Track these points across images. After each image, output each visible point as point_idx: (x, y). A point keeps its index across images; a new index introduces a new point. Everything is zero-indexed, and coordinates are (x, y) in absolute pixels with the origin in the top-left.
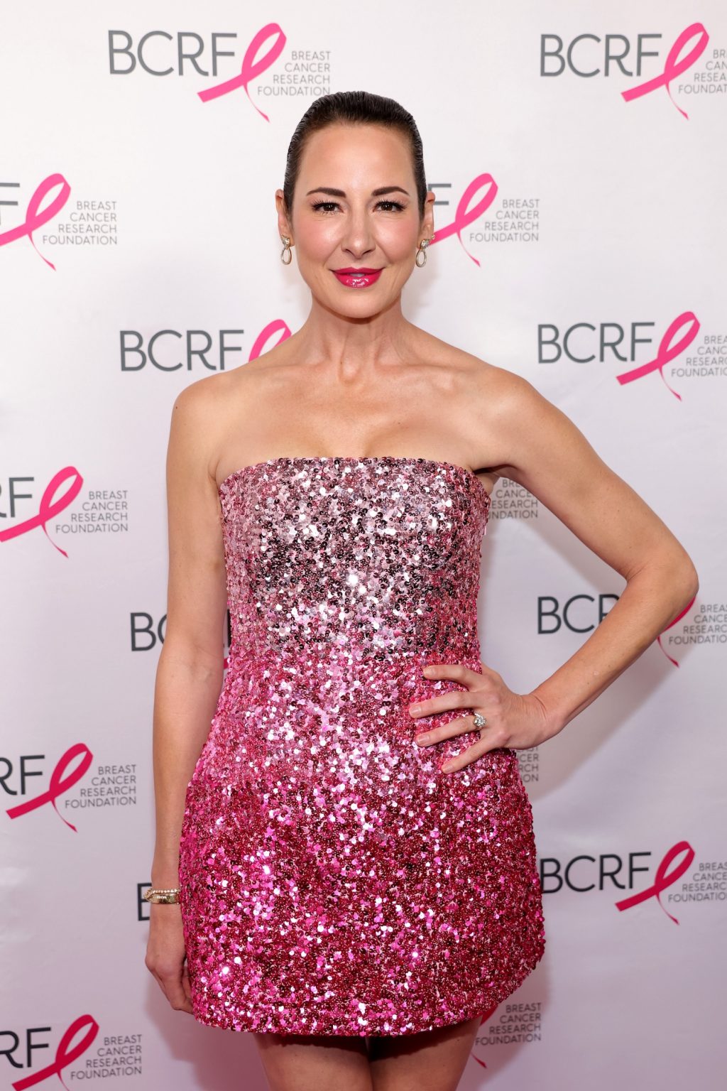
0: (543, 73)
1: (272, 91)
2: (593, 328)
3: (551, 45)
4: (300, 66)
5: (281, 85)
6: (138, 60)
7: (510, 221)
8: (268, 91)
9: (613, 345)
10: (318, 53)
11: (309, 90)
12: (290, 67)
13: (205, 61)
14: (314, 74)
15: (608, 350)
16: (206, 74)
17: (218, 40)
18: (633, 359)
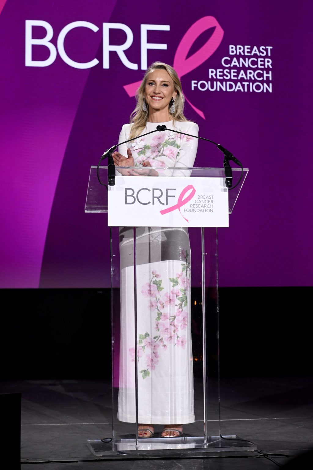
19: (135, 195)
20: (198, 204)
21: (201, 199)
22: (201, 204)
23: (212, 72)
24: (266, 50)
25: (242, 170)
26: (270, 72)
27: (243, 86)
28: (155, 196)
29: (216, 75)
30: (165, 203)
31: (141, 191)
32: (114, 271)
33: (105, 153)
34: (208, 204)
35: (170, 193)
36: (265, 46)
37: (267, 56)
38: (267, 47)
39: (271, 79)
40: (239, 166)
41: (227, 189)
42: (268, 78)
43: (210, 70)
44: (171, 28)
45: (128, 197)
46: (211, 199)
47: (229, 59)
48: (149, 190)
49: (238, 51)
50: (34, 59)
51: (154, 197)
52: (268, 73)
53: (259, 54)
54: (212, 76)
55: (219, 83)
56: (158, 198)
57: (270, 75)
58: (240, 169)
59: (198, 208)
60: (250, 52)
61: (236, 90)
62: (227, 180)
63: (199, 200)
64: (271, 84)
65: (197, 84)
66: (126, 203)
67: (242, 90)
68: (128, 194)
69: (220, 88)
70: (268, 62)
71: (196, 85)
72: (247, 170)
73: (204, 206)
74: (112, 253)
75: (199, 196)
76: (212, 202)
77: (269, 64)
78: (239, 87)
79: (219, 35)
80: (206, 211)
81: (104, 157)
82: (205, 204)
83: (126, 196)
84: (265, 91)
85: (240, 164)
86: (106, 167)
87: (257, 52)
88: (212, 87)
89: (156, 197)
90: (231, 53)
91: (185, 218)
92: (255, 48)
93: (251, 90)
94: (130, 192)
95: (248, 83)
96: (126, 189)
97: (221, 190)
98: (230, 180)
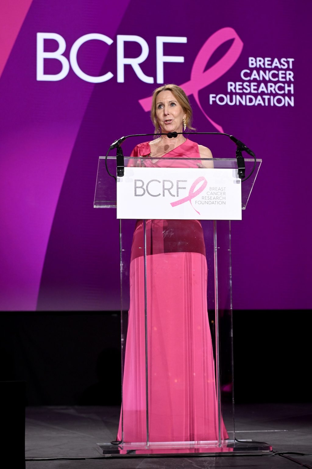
19: (145, 187)
20: (210, 196)
21: (213, 191)
22: (213, 196)
23: (231, 85)
24: (288, 62)
25: (255, 160)
26: (292, 85)
27: (264, 100)
28: (165, 187)
29: (235, 88)
30: (176, 195)
31: (152, 182)
32: (123, 266)
33: (114, 144)
34: (220, 196)
35: (181, 185)
36: (286, 58)
37: (288, 69)
38: (289, 59)
39: (292, 92)
40: (251, 156)
41: (239, 181)
42: (289, 91)
43: (229, 83)
44: (188, 40)
45: (137, 189)
46: (224, 191)
47: (248, 71)
48: (160, 182)
49: (258, 63)
50: (46, 72)
51: (164, 189)
52: (289, 86)
53: (280, 67)
54: (231, 90)
55: (238, 97)
56: (169, 190)
57: (292, 88)
58: (253, 160)
59: (210, 200)
60: (271, 65)
61: (256, 104)
62: (239, 170)
63: (210, 192)
64: (292, 98)
65: (215, 97)
66: (136, 195)
67: (263, 104)
68: (137, 186)
69: (240, 102)
70: (290, 74)
71: (214, 99)
72: (260, 160)
73: (216, 199)
74: (121, 248)
75: (210, 188)
76: (224, 194)
77: (291, 77)
78: (259, 101)
79: (238, 47)
80: (218, 203)
81: (112, 147)
82: (217, 196)
83: (136, 188)
84: (287, 105)
85: (252, 154)
86: (115, 158)
87: (278, 65)
88: (231, 101)
89: (166, 189)
90: (251, 66)
91: (196, 211)
92: (276, 60)
93: (272, 104)
94: (139, 184)
95: (268, 97)
96: (136, 181)
97: (234, 181)
98: (243, 170)
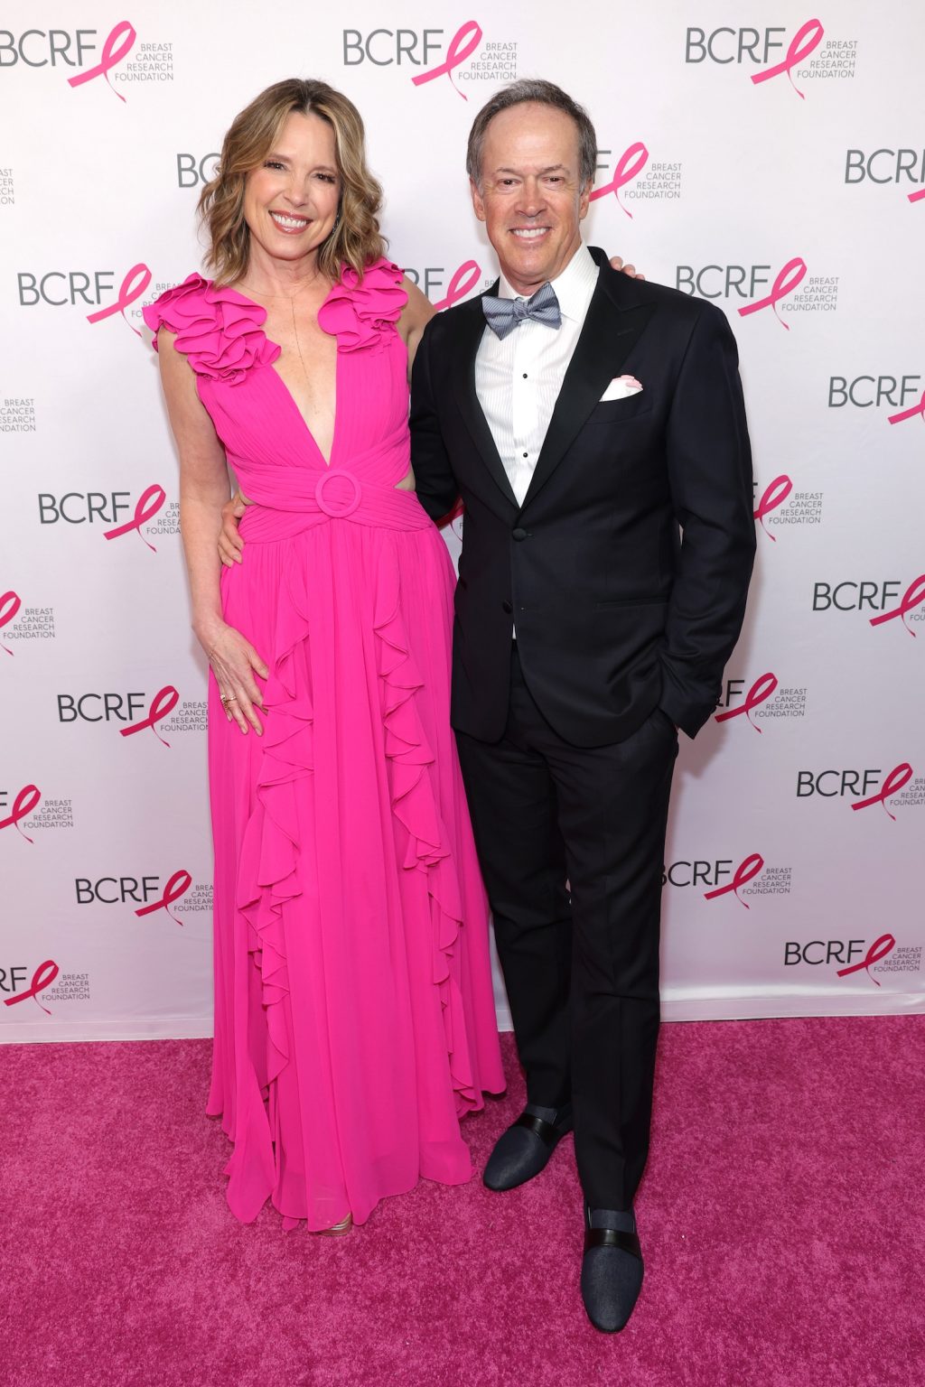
0: (688, 60)
1: (470, 76)
2: (721, 270)
3: (695, 37)
4: (492, 55)
5: (477, 71)
6: (366, 53)
7: (657, 182)
8: (467, 76)
9: (736, 284)
10: (507, 44)
11: (499, 75)
12: (485, 56)
13: (418, 53)
14: (504, 62)
15: (732, 288)
16: (418, 63)
17: (429, 35)
18: (752, 295)
